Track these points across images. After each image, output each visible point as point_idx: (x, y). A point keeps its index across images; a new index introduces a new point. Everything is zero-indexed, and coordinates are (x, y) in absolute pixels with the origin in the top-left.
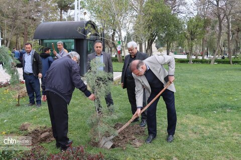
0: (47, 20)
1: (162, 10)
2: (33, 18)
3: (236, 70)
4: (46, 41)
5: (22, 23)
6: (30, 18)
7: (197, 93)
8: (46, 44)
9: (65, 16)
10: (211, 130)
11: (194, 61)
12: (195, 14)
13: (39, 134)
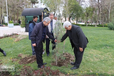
0: (26, 8)
1: (75, 4)
2: (21, 7)
3: (106, 29)
4: (27, 17)
5: (17, 9)
6: (19, 7)
7: (93, 39)
8: (27, 18)
9: (34, 6)
10: (104, 57)
11: (88, 26)
12: (89, 6)
13: (27, 59)
